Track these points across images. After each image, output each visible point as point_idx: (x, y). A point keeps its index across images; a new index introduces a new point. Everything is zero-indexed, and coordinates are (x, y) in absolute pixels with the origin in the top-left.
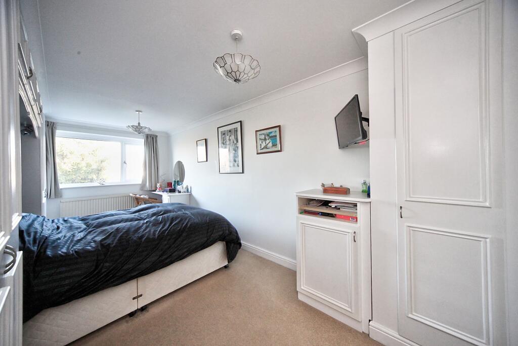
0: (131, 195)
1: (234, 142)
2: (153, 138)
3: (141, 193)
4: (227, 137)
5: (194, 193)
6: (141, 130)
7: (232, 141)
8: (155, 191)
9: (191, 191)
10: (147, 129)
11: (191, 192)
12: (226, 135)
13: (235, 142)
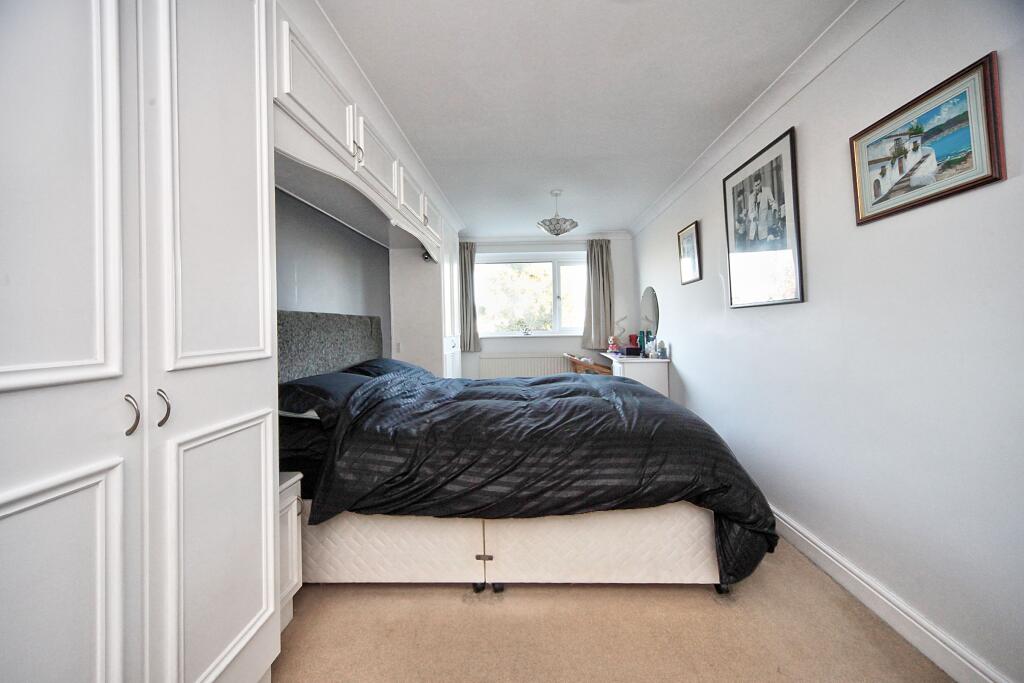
0: (565, 355)
1: (770, 207)
2: (601, 246)
3: (582, 352)
4: (751, 199)
5: (677, 360)
6: (558, 227)
7: (763, 206)
8: (605, 351)
9: (670, 354)
10: (567, 223)
11: (670, 358)
12: (747, 193)
13: (775, 206)
